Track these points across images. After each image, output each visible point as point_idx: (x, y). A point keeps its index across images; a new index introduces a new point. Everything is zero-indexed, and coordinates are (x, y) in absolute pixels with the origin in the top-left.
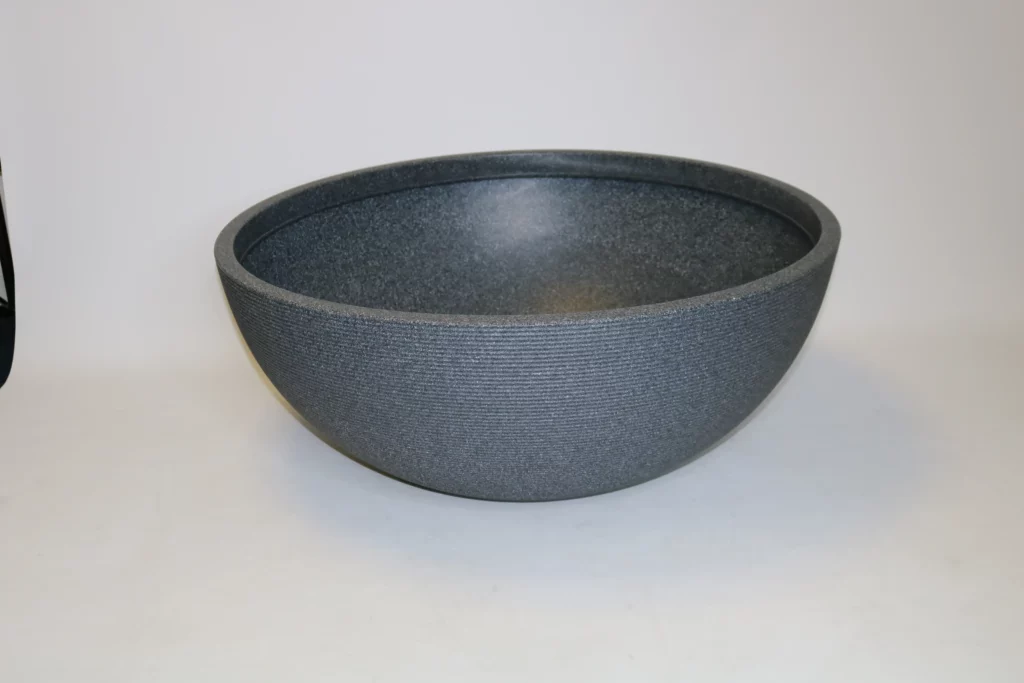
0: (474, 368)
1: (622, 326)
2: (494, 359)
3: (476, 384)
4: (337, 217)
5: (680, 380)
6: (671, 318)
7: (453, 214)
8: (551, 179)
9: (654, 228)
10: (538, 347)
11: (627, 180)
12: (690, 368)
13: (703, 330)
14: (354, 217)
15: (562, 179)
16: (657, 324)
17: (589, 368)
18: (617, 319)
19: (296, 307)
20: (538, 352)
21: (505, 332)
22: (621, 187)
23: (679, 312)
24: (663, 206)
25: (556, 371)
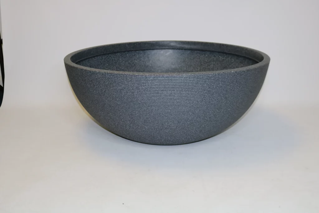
0: (144, 90)
1: (194, 77)
2: (151, 87)
3: (145, 96)
4: (107, 58)
5: (214, 99)
6: (211, 76)
7: (146, 60)
8: (178, 50)
9: (210, 66)
10: (166, 83)
11: (202, 50)
12: (217, 95)
13: (222, 81)
14: (113, 58)
15: (181, 50)
16: (206, 78)
17: (182, 92)
18: (192, 75)
19: (86, 70)
20: (165, 85)
21: (155, 78)
22: (200, 53)
23: (213, 74)
24: (213, 59)
25: (171, 92)
